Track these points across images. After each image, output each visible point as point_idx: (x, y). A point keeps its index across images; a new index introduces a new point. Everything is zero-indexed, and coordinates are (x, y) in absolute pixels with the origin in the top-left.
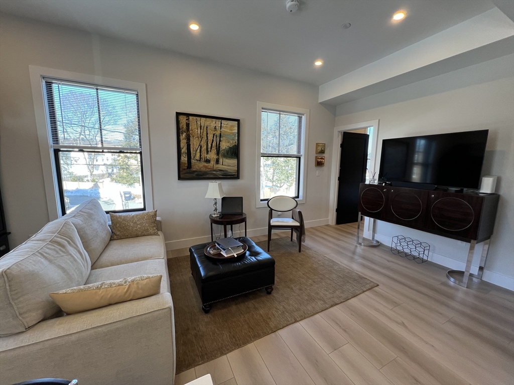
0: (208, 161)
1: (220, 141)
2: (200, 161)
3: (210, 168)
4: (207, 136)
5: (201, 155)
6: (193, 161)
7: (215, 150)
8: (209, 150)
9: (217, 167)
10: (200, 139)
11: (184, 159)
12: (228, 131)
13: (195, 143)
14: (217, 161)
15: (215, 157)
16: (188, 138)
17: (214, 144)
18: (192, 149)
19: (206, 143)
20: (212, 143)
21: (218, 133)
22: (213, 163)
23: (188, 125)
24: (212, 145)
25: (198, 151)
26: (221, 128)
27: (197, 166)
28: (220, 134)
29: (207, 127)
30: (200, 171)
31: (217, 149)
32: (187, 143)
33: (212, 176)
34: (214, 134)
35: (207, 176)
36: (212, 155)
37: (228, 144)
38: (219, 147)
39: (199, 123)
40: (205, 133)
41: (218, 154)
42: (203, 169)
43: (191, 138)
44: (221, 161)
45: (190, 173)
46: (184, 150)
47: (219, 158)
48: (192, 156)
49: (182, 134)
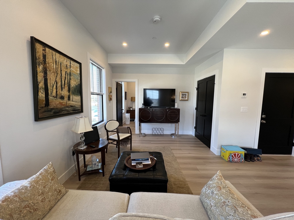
0: (62, 98)
1: (70, 79)
2: (56, 97)
3: (64, 105)
4: (61, 73)
5: (57, 92)
6: (50, 98)
7: (67, 87)
8: (63, 86)
9: (69, 104)
10: (56, 75)
11: (42, 95)
12: (75, 71)
13: (51, 78)
14: (69, 99)
15: (67, 94)
16: (45, 72)
17: (66, 81)
18: (49, 85)
19: (60, 80)
20: (65, 80)
21: (68, 71)
22: (66, 99)
23: (44, 56)
24: (65, 82)
25: (55, 87)
26: (70, 68)
27: (55, 103)
28: (70, 72)
29: (61, 64)
30: (57, 108)
31: (68, 86)
32: (44, 77)
33: (66, 113)
34: (66, 72)
35: (63, 113)
36: (65, 93)
37: (75, 83)
38: (70, 84)
39: (54, 57)
40: (59, 69)
41: (69, 91)
42: (59, 106)
43: (48, 73)
44: (71, 97)
45: (48, 111)
46: (41, 85)
47: (70, 95)
48: (49, 92)
49: (39, 65)
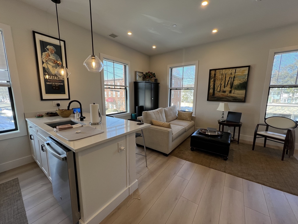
0: (224, 92)
1: (234, 80)
2: (220, 92)
3: (225, 96)
4: (225, 79)
5: (220, 89)
6: (216, 92)
7: (230, 86)
8: (226, 86)
9: (230, 95)
10: (221, 81)
11: (211, 91)
12: (240, 74)
13: (218, 83)
14: (230, 92)
15: (230, 89)
16: (214, 81)
17: (230, 82)
18: (216, 86)
19: (224, 83)
20: (228, 82)
21: (233, 76)
22: (227, 93)
23: (215, 75)
24: (228, 83)
25: (219, 86)
26: (235, 73)
27: (218, 94)
29: (226, 74)
30: (220, 97)
32: (214, 83)
33: (226, 100)
34: (230, 77)
35: (223, 100)
36: (228, 89)
37: (240, 82)
38: (233, 84)
39: (221, 73)
40: (224, 77)
42: (221, 96)
43: (216, 81)
44: (233, 91)
45: (213, 98)
46: (212, 87)
47: (231, 90)
48: (215, 89)
49: (212, 79)
